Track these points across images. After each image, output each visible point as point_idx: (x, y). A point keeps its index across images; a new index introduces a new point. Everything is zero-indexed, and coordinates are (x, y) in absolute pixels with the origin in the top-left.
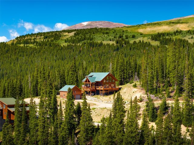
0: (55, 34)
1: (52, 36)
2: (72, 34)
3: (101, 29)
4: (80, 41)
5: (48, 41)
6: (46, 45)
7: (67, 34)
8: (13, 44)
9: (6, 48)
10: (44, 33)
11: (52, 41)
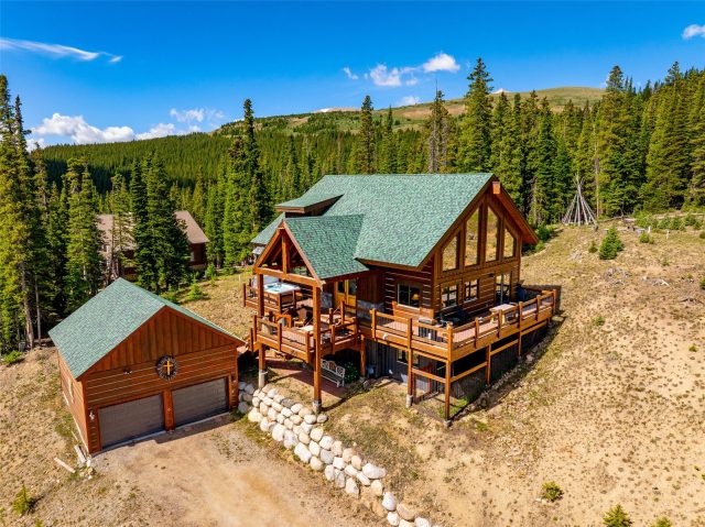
0: (280, 121)
1: (275, 123)
2: (305, 120)
3: (349, 113)
4: (316, 129)
5: (268, 130)
6: (265, 136)
7: (297, 119)
8: (215, 134)
9: (204, 141)
10: (264, 119)
11: (274, 130)
